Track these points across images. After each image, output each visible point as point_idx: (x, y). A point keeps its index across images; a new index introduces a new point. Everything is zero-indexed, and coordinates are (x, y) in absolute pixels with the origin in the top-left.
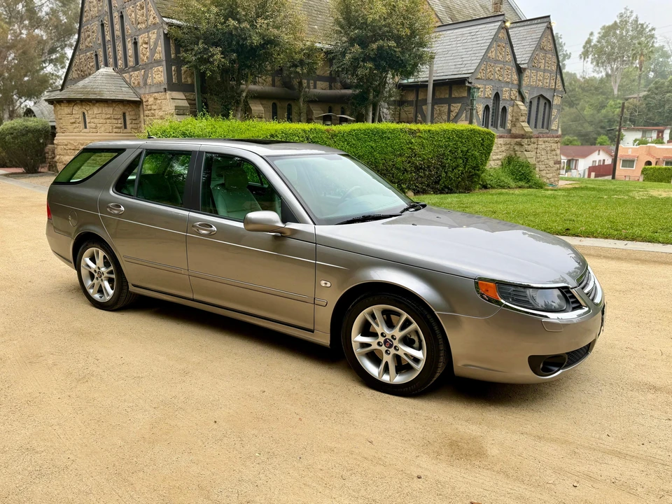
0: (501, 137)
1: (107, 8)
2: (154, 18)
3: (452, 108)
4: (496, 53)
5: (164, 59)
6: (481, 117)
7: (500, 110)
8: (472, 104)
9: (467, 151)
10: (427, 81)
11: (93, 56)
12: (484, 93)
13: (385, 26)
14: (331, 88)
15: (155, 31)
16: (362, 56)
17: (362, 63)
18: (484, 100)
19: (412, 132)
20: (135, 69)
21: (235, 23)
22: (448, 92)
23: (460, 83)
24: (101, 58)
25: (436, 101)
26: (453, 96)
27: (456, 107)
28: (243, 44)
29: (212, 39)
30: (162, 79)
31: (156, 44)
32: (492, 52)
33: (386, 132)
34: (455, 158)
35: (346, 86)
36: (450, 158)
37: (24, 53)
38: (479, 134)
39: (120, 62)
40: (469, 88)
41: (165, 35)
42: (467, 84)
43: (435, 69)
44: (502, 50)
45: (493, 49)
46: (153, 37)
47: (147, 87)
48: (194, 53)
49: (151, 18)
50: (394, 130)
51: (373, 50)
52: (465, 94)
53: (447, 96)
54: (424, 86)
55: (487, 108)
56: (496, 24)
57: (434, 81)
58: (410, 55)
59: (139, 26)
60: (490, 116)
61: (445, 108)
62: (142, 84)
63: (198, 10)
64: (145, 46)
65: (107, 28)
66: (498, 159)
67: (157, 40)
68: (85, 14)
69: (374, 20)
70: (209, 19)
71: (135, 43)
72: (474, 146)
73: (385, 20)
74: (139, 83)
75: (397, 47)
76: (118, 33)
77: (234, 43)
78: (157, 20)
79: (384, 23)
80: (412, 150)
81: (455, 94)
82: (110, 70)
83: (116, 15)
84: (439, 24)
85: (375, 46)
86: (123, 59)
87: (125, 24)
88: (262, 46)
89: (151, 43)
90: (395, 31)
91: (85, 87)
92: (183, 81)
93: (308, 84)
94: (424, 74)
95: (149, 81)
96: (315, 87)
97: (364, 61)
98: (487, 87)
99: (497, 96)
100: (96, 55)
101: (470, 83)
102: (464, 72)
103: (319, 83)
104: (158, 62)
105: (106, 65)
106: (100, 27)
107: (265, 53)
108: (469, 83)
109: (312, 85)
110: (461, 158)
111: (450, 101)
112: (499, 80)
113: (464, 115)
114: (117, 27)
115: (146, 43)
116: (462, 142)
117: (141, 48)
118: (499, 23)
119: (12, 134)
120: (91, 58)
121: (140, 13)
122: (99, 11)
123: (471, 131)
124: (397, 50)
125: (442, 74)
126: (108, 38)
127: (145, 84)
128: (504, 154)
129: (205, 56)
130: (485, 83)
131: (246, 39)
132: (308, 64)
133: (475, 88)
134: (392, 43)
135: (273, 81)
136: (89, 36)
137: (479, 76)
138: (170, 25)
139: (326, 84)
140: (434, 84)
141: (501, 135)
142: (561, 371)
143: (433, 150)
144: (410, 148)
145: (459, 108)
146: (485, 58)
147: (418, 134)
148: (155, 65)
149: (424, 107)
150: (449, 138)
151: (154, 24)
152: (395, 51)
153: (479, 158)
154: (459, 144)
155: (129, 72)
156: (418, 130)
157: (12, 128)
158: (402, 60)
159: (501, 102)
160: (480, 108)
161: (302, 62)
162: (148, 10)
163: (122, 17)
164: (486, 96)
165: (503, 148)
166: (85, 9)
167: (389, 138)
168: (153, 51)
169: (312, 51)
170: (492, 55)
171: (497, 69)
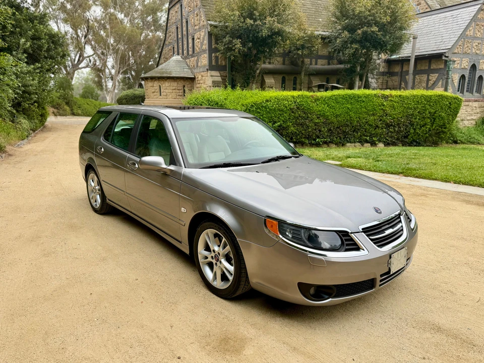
0: (476, 101)
1: (180, 17)
2: (203, 21)
3: (430, 78)
4: (474, 31)
5: (208, 49)
6: (456, 84)
7: (477, 79)
8: (448, 74)
9: (435, 113)
10: (410, 57)
11: (172, 48)
12: (460, 65)
13: (369, 15)
14: (329, 64)
15: (204, 30)
16: (350, 39)
17: (349, 45)
18: (460, 71)
19: (385, 97)
20: (193, 56)
21: (252, 22)
22: (427, 64)
23: (438, 57)
24: (176, 50)
25: (416, 72)
26: (432, 68)
27: (434, 77)
28: (257, 36)
29: (236, 34)
30: (206, 62)
31: (204, 39)
32: (470, 31)
33: (361, 97)
34: (423, 118)
35: (340, 62)
36: (418, 118)
37: (148, 47)
38: (447, 98)
39: (185, 52)
40: (446, 61)
41: (209, 32)
42: (444, 58)
43: (417, 47)
44: (480, 28)
45: (471, 28)
46: (203, 34)
47: (198, 68)
48: (223, 44)
49: (202, 22)
50: (369, 95)
51: (359, 34)
52: (442, 66)
53: (427, 68)
54: (406, 60)
55: (463, 77)
56: (475, 7)
57: (416, 56)
58: (390, 37)
59: (195, 28)
60: (466, 84)
61: (425, 77)
62: (195, 66)
63: (227, 14)
64: (198, 40)
65: (179, 30)
66: (472, 119)
67: (204, 36)
68: (169, 21)
69: (360, 12)
70: (233, 20)
71: (193, 39)
72: (442, 108)
73: (369, 11)
74: (194, 65)
75: (379, 31)
76: (185, 33)
77: (251, 35)
78: (205, 23)
79: (368, 13)
80: (384, 110)
81: (433, 66)
82: (179, 58)
83: (184, 21)
84: (429, 10)
85: (359, 32)
86: (186, 50)
87: (189, 26)
88: (270, 37)
89: (201, 39)
90: (378, 19)
91: (162, 69)
92: (219, 63)
93: (311, 61)
94: (406, 51)
95: (199, 64)
96: (316, 64)
97: (352, 43)
98: (463, 59)
99: (474, 67)
100: (173, 48)
101: (447, 57)
102: (442, 48)
103: (320, 61)
104: (204, 51)
105: (178, 54)
106: (176, 29)
107: (272, 41)
108: (445, 57)
109: (314, 63)
110: (428, 118)
111: (429, 72)
112: (477, 54)
113: (440, 83)
114: (185, 29)
115: (199, 39)
116: (430, 105)
117: (196, 41)
118: (479, 6)
119: (126, 99)
120: (170, 50)
121: (196, 18)
122: (176, 19)
123: (439, 96)
124: (379, 33)
125: (424, 50)
126: (180, 36)
127: (197, 66)
128: (479, 115)
129: (230, 46)
130: (461, 56)
131: (258, 32)
132: (308, 48)
133: (451, 61)
134: (375, 29)
135: (284, 61)
136: (170, 36)
137: (456, 51)
138: (211, 25)
139: (325, 61)
140: (415, 58)
141: (476, 99)
142: (330, 299)
143: (403, 111)
144: (382, 109)
145: (436, 77)
146: (463, 36)
147: (389, 99)
148: (203, 53)
149: (407, 77)
150: (418, 102)
151: (203, 26)
152: (377, 35)
153: (446, 118)
154: (427, 107)
155: (189, 58)
156: (391, 95)
157: (126, 95)
158: (383, 41)
159: (477, 72)
160: (456, 78)
161: (303, 47)
162: (201, 17)
163: (187, 22)
164: (463, 67)
165: (478, 110)
166: (169, 18)
167: (363, 102)
168: (202, 44)
169: (311, 38)
170: (470, 33)
171: (474, 44)
